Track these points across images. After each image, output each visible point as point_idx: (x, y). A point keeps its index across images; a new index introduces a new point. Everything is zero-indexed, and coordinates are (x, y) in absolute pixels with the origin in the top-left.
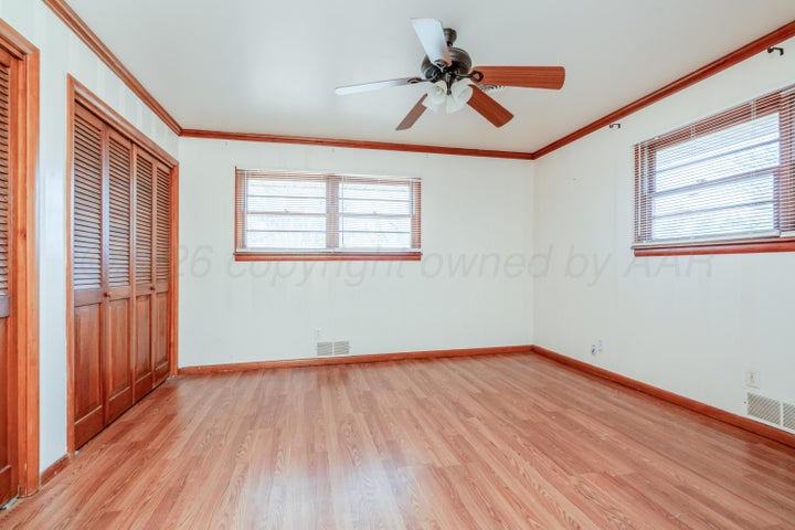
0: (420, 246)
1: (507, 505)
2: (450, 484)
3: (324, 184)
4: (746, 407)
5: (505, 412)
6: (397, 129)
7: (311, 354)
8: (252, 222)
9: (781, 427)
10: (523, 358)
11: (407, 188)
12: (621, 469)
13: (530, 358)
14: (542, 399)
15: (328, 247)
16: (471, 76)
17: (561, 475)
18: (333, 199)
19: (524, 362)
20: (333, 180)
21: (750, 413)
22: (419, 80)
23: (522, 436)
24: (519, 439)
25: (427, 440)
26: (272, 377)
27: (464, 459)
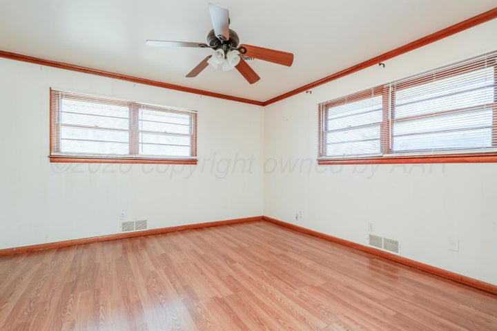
0: (196, 156)
1: (265, 314)
2: (230, 308)
3: (127, 109)
4: (368, 241)
5: (255, 257)
6: (188, 76)
7: (118, 230)
8: (64, 133)
9: (382, 249)
10: (258, 224)
11: (188, 116)
12: (319, 282)
13: (262, 224)
14: (273, 248)
15: (131, 153)
16: (239, 50)
17: (291, 290)
18: (134, 120)
19: (259, 226)
20: (134, 107)
21: (370, 244)
22: (207, 46)
23: (266, 271)
24: (265, 273)
25: (210, 281)
26: (86, 251)
27: (235, 290)
